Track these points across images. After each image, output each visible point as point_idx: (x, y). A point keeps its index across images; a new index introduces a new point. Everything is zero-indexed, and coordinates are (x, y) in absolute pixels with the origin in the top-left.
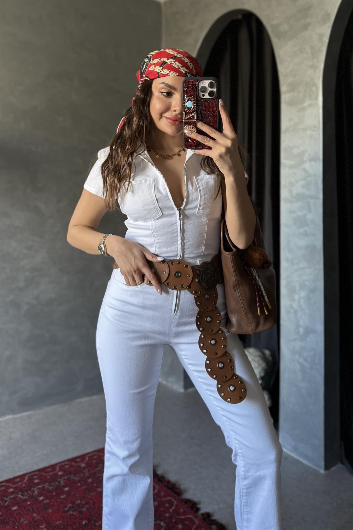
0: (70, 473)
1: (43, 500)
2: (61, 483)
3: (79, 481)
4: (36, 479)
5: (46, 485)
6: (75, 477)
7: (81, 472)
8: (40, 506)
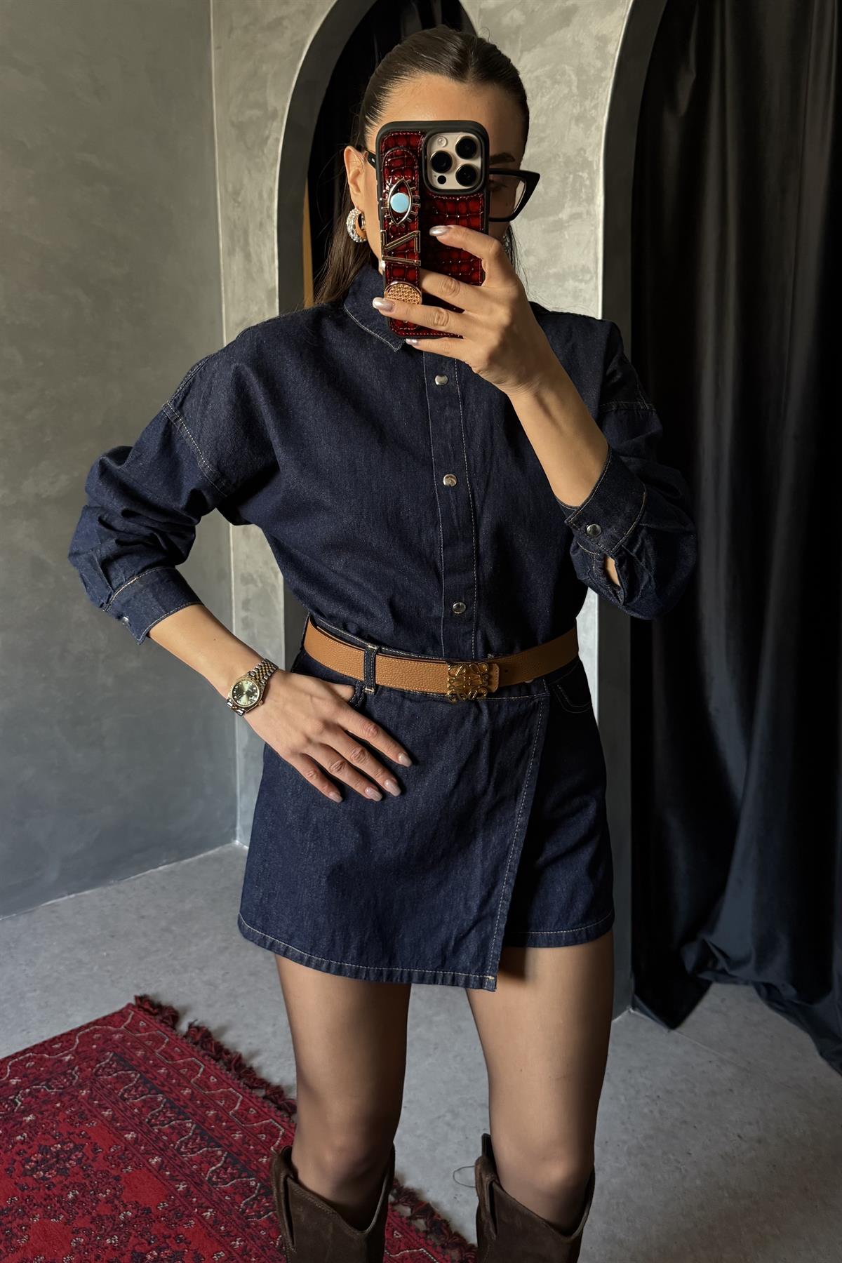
0: (37, 1080)
2: (16, 1104)
3: (59, 1097)
6: (50, 1088)
7: (65, 1074)
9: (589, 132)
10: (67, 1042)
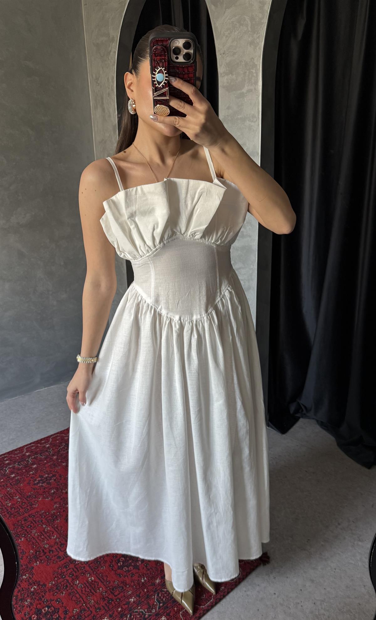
0: (36, 453)
1: (14, 477)
2: (29, 461)
3: (46, 459)
4: (7, 460)
5: (16, 465)
6: (42, 456)
7: (47, 451)
8: (13, 482)
9: (256, 50)
10: (47, 440)
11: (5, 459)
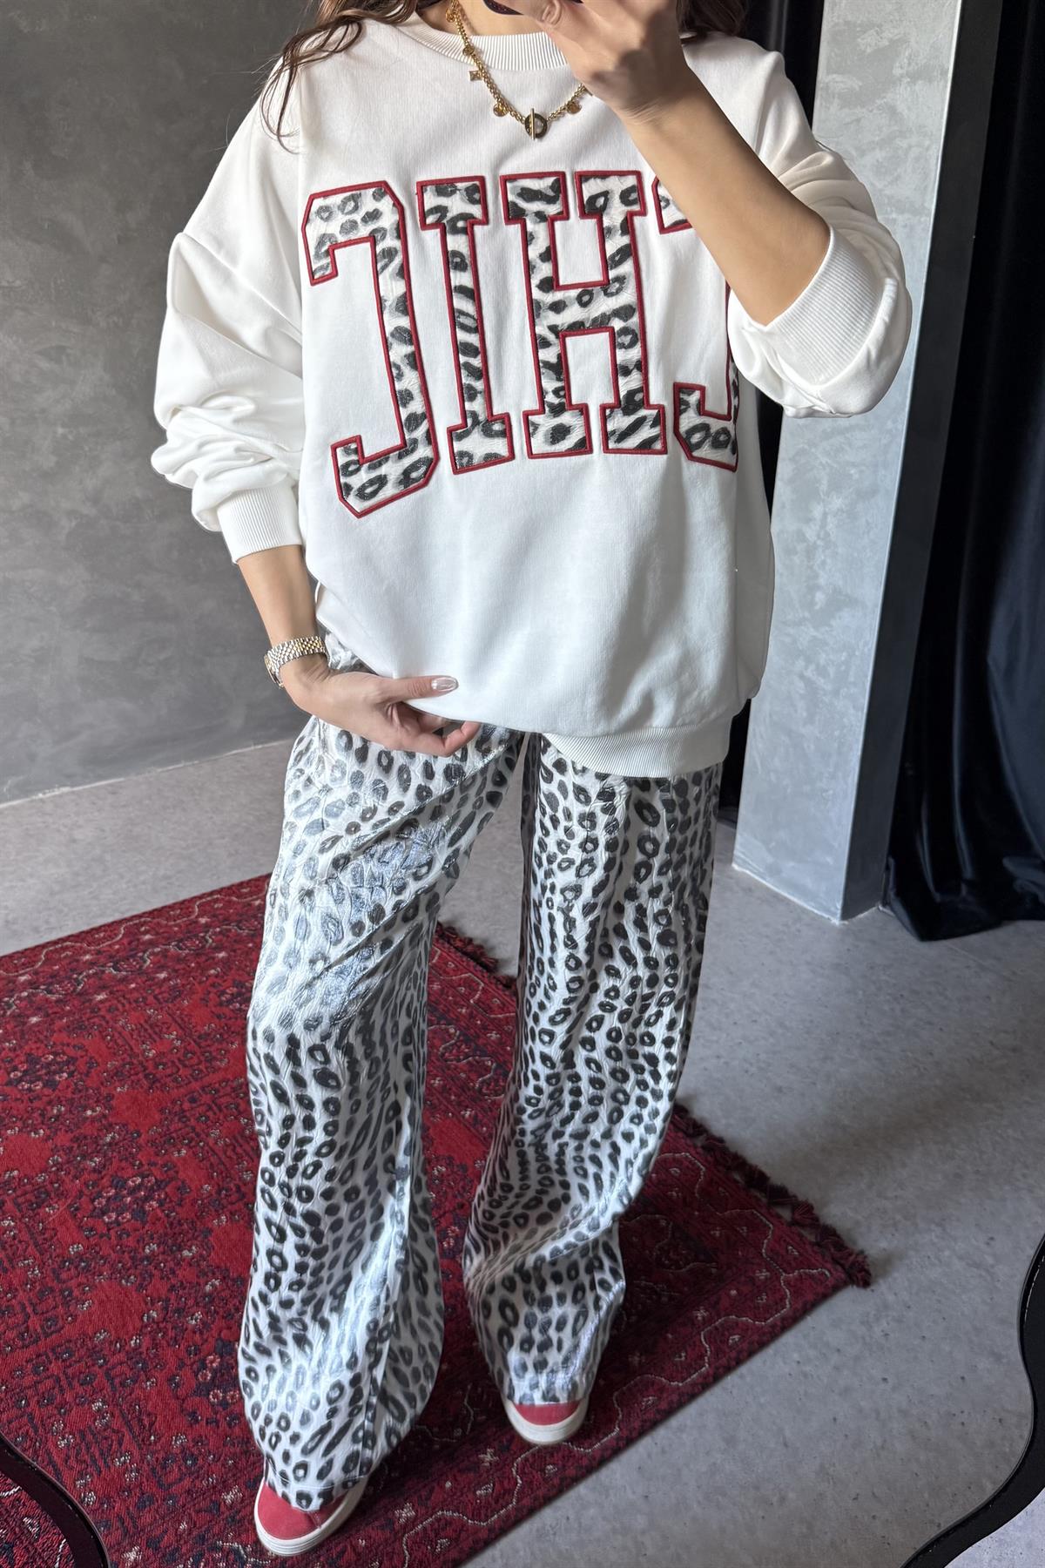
3: (251, 937)
4: (146, 932)
5: (172, 948)
8: (161, 993)
11: (143, 929)
